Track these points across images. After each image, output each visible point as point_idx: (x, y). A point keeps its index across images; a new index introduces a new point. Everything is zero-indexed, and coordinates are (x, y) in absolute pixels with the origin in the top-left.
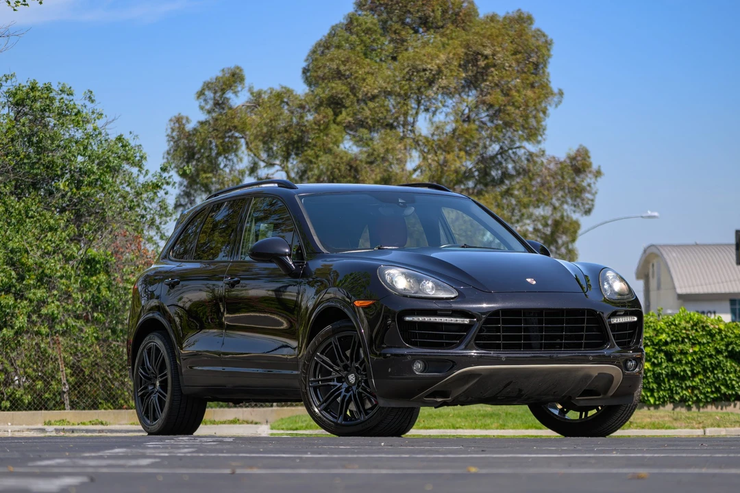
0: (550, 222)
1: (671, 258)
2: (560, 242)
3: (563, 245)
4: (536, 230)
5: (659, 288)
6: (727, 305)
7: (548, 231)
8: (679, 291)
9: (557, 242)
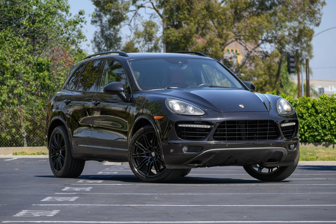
0: (297, 30)
2: (303, 40)
3: (305, 42)
4: (290, 34)
7: (296, 35)
9: (301, 41)
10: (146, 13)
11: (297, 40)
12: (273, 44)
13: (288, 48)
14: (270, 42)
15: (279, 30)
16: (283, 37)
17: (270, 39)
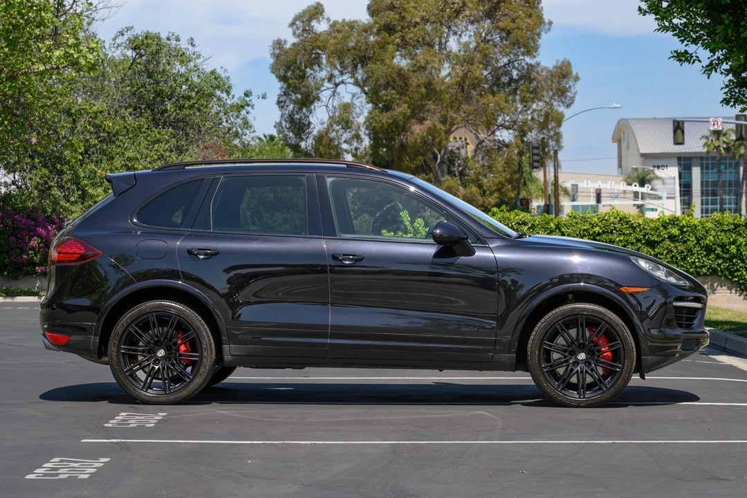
0: (543, 113)
1: (636, 127)
2: (550, 127)
3: (552, 129)
4: (533, 119)
5: (628, 148)
6: (675, 161)
7: (542, 119)
8: (642, 151)
9: (548, 128)
10: (347, 92)
11: (543, 126)
12: (511, 131)
13: (532, 136)
14: (507, 128)
16: (525, 122)
17: (507, 124)
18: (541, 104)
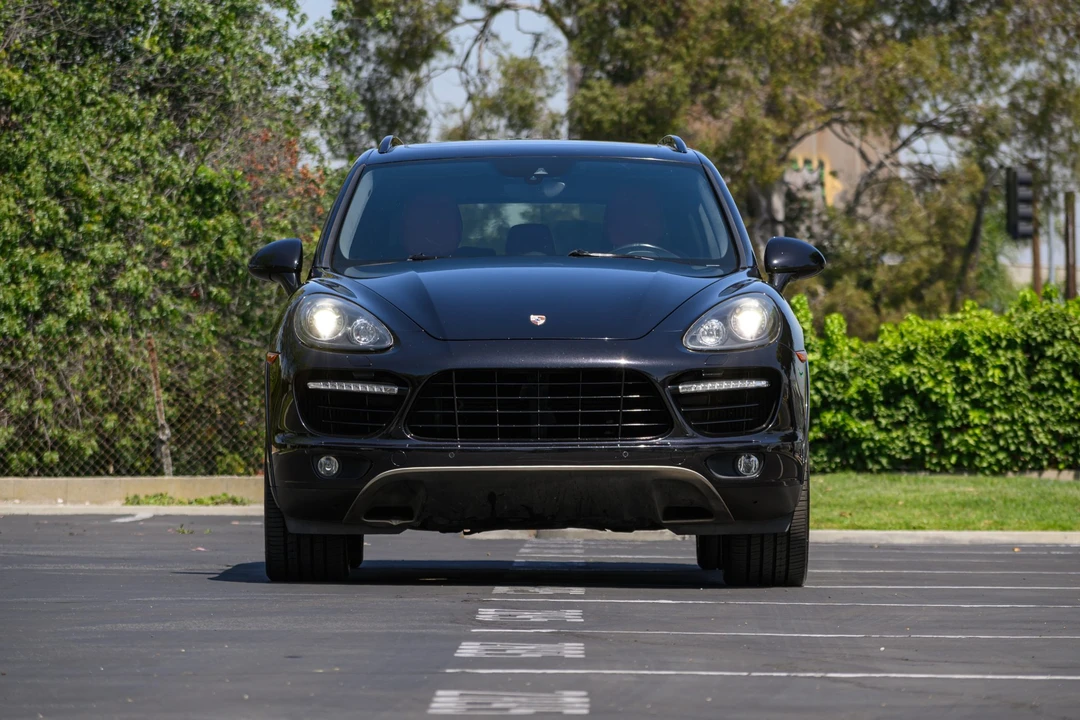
0: (1040, 92)
2: (1057, 128)
3: (1062, 135)
4: (1014, 107)
7: (1035, 109)
9: (1051, 130)
10: (519, 29)
11: (1038, 129)
12: (955, 140)
13: (1008, 153)
14: (947, 130)
15: (980, 89)
16: (992, 115)
17: (945, 119)
18: (1033, 66)
